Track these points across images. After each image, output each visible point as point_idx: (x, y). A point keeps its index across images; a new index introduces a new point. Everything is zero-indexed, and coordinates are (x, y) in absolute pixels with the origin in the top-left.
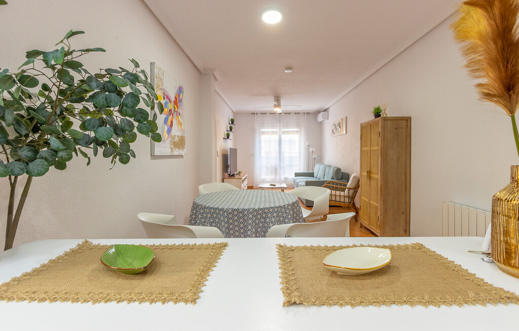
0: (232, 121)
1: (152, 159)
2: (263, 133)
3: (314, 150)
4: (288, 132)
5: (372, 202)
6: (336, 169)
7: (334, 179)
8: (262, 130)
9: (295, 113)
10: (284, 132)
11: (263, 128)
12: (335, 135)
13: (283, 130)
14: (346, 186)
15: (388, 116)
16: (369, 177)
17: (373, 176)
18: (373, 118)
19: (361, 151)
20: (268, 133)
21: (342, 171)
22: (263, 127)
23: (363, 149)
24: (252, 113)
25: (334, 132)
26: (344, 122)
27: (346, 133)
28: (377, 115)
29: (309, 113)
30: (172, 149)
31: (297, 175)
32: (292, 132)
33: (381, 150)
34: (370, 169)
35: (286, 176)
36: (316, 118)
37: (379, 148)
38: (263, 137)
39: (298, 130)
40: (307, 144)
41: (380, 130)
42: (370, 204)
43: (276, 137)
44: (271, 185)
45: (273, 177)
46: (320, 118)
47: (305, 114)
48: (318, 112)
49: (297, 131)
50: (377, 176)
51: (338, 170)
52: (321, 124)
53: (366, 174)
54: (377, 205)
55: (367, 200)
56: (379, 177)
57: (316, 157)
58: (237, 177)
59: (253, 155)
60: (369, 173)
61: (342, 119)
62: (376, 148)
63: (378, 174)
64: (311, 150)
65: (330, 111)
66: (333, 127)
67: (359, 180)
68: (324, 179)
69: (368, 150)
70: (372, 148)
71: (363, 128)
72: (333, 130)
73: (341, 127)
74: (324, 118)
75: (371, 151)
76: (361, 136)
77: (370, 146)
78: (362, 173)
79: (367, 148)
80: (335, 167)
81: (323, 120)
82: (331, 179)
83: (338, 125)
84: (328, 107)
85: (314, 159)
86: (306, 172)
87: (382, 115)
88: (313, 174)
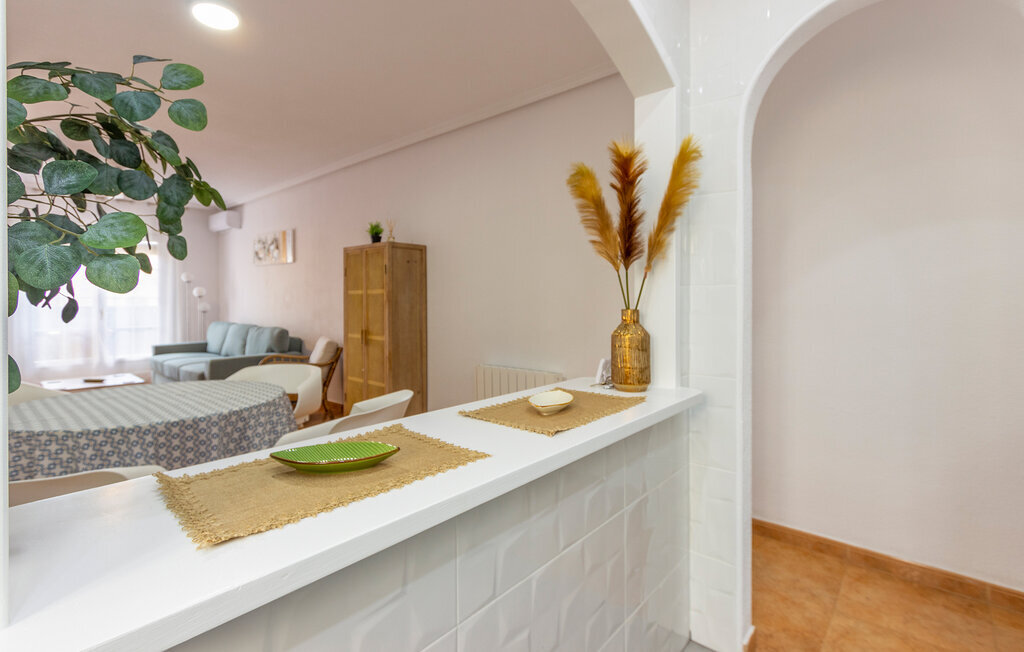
3: (204, 292)
5: (371, 382)
6: (276, 332)
7: (272, 351)
12: (264, 263)
15: (396, 241)
16: (366, 339)
17: (375, 338)
18: (368, 241)
19: (347, 297)
21: (291, 335)
23: (351, 292)
25: (261, 255)
26: (289, 239)
27: (294, 260)
28: (376, 238)
31: (161, 350)
33: (388, 296)
34: (368, 327)
35: (120, 356)
36: (207, 223)
37: (384, 292)
41: (386, 261)
42: (368, 385)
44: (87, 381)
46: (219, 222)
50: (381, 338)
51: (283, 334)
52: (219, 237)
53: (358, 336)
54: (383, 385)
55: (361, 381)
56: (385, 338)
57: (208, 307)
60: (366, 333)
61: (284, 233)
62: (378, 291)
63: (383, 334)
64: (195, 292)
65: (248, 212)
66: (258, 247)
67: (338, 349)
68: (244, 353)
69: (362, 296)
70: (369, 292)
71: (349, 255)
72: (257, 253)
73: (281, 247)
74: (229, 223)
75: (368, 296)
76: (346, 270)
77: (367, 288)
78: (350, 335)
79: (360, 292)
80: (275, 328)
81: (227, 227)
82: (268, 351)
83: (272, 243)
84: (239, 202)
85: (204, 312)
86: (187, 342)
87: (385, 238)
88: (206, 344)
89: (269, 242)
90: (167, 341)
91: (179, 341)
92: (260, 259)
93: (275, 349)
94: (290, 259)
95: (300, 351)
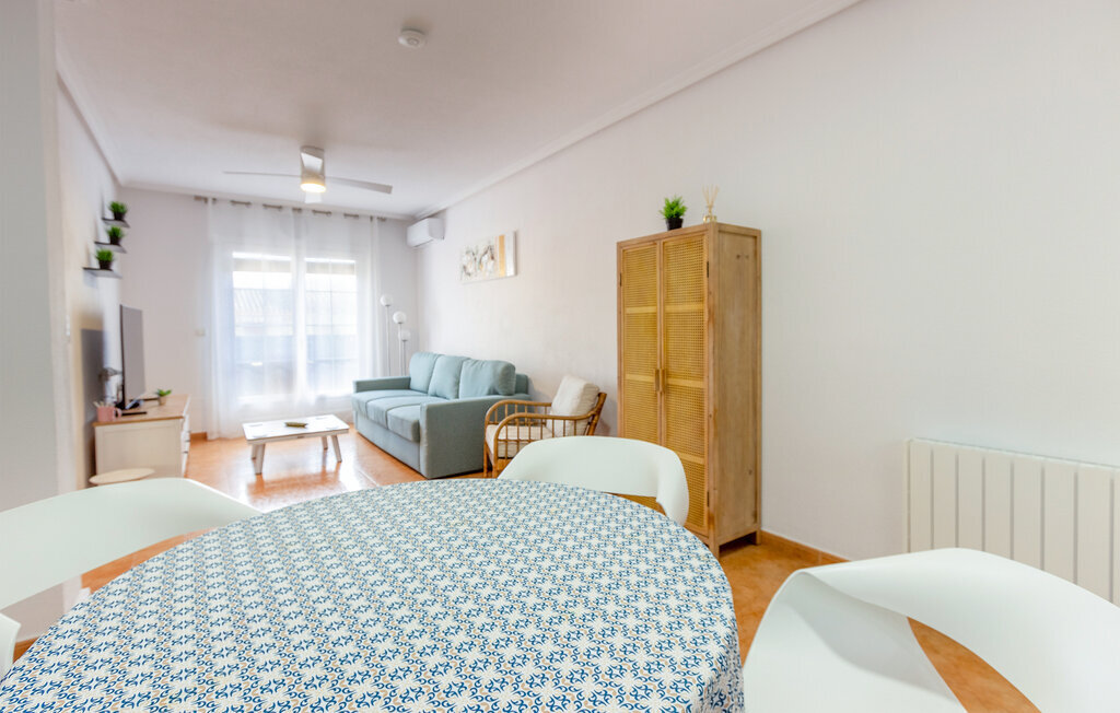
0: (119, 214)
2: (240, 264)
3: (404, 317)
4: (324, 267)
6: (500, 369)
7: (496, 393)
8: (237, 255)
9: (346, 215)
10: (311, 267)
11: (239, 250)
12: (474, 278)
13: (308, 259)
16: (664, 384)
17: (683, 382)
18: (661, 227)
19: (624, 318)
20: (255, 265)
21: (518, 372)
22: (240, 246)
23: (629, 310)
24: (198, 198)
25: (470, 270)
26: (509, 244)
27: (516, 272)
28: (675, 221)
29: (382, 220)
31: (362, 387)
32: (335, 268)
33: (711, 314)
34: (667, 362)
35: (321, 393)
36: (404, 236)
37: (703, 307)
38: (240, 279)
39: (352, 262)
40: (383, 301)
41: (709, 255)
44: (289, 425)
45: (280, 396)
46: (419, 233)
47: (375, 221)
48: (412, 219)
49: (352, 266)
50: (698, 383)
51: (509, 369)
52: (417, 252)
53: (647, 378)
54: (699, 460)
56: (707, 385)
57: (408, 335)
58: (152, 410)
59: (200, 334)
60: (663, 376)
61: (502, 238)
62: (691, 307)
63: (701, 377)
64: (395, 318)
65: (451, 218)
66: (466, 259)
67: (599, 395)
68: (457, 397)
69: (655, 315)
70: (671, 308)
71: (628, 254)
72: (465, 268)
73: (497, 257)
74: (431, 234)
75: (667, 315)
76: (621, 276)
77: (667, 302)
78: (628, 377)
79: (650, 309)
80: (497, 363)
81: (429, 238)
82: (489, 394)
83: (486, 253)
84: (443, 207)
85: (404, 341)
86: (388, 377)
87: (688, 222)
88: (409, 380)
89: (481, 252)
90: (367, 377)
91: (379, 377)
92: (469, 274)
93: (499, 390)
94: (510, 271)
95: (526, 392)
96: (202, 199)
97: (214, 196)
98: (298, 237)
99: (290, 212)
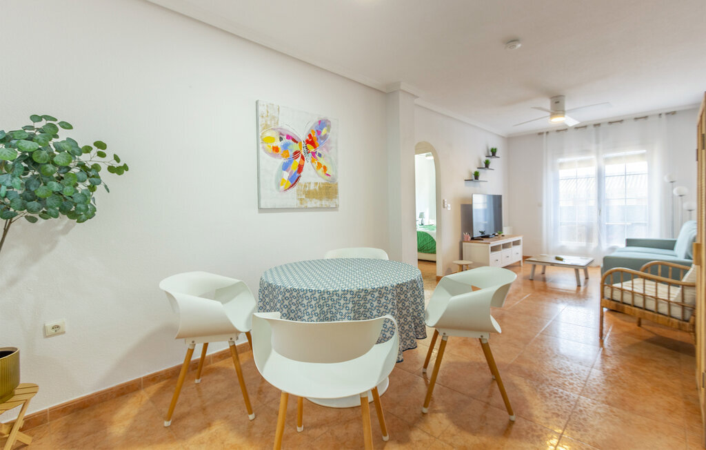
0: (494, 153)
1: (259, 212)
2: (561, 164)
7: (690, 258)
8: (561, 160)
10: (607, 160)
11: (561, 157)
13: (605, 156)
14: (678, 278)
20: (572, 164)
22: (561, 154)
24: (538, 134)
30: (301, 200)
32: (627, 157)
38: (563, 173)
39: (645, 151)
40: (669, 179)
43: (592, 171)
47: (664, 117)
85: (689, 211)
88: (675, 242)
96: (540, 134)
97: (547, 130)
98: (597, 142)
99: (592, 128)
